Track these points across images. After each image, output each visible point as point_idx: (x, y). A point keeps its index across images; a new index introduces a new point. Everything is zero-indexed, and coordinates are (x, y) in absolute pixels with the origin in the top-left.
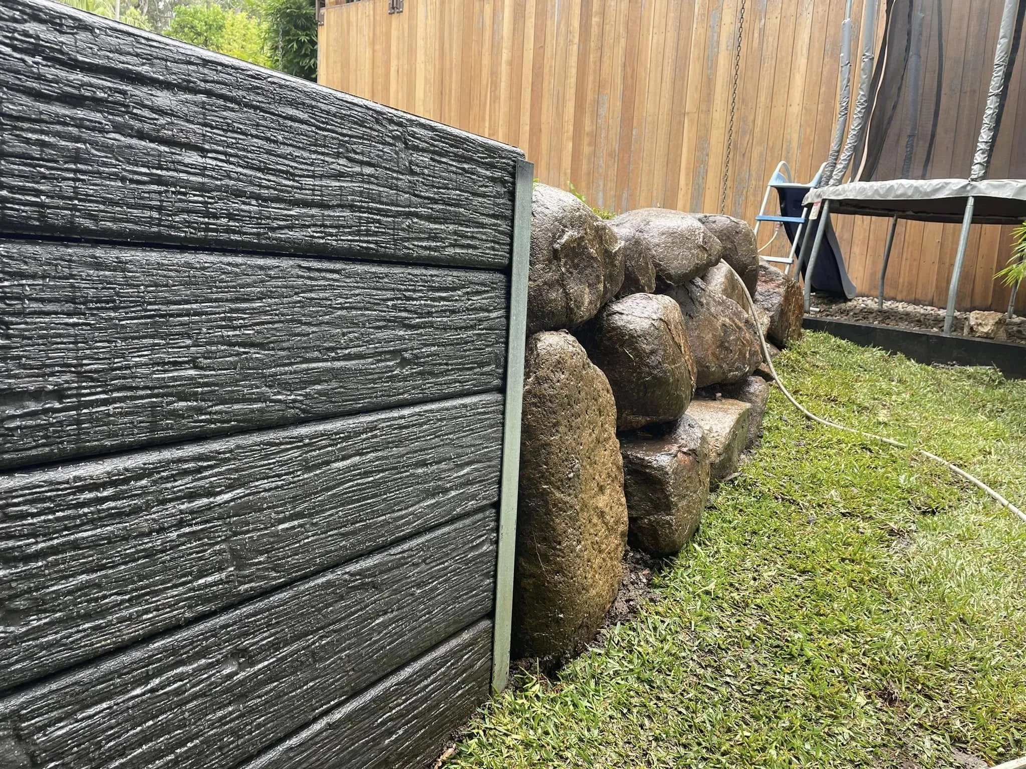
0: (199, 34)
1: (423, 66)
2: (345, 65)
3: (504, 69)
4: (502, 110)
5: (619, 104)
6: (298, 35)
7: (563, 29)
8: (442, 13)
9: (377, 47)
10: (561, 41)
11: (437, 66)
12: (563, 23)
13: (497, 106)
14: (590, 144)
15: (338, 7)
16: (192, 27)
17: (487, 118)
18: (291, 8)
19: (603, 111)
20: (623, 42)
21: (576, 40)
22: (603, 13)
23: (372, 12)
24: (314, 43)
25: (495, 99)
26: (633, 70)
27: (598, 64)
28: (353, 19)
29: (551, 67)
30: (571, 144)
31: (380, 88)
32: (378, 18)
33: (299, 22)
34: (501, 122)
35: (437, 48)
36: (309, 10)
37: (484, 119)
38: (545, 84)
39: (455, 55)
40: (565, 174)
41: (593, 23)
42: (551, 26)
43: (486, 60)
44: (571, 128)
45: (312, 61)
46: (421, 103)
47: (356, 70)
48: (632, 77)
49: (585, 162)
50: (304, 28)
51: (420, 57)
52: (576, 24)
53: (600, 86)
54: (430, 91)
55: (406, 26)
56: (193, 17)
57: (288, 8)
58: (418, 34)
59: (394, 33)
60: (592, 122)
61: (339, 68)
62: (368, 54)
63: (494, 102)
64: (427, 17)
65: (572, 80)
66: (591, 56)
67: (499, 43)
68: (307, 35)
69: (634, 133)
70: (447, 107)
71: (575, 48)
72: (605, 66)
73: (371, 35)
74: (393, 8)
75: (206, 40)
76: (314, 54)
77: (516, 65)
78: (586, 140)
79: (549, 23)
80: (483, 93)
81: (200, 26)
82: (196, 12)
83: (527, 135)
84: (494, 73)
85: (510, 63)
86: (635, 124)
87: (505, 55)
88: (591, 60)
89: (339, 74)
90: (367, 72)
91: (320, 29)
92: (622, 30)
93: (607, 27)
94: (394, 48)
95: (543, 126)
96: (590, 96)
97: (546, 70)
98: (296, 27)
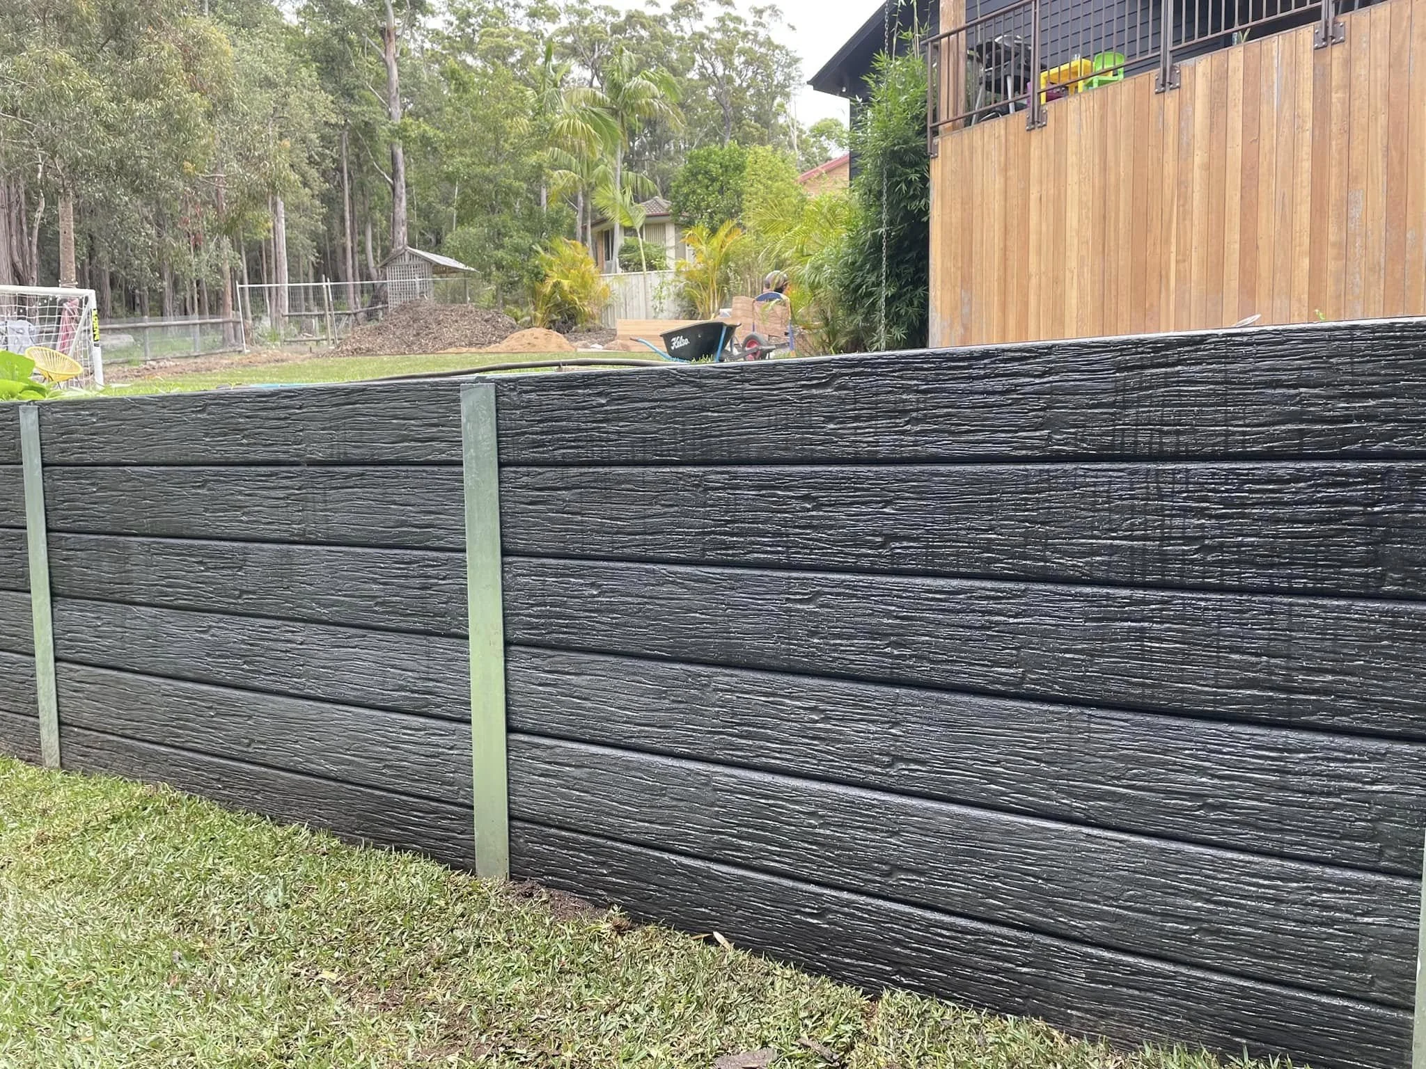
0: (713, 180)
1: (1076, 187)
2: (967, 203)
3: (1197, 175)
4: (1196, 229)
5: (1382, 200)
6: (906, 174)
7: (1287, 114)
8: (1103, 118)
9: (1011, 173)
10: (1286, 130)
11: (1097, 184)
12: (1286, 106)
13: (1188, 223)
14: (1337, 258)
15: (956, 134)
16: (706, 173)
17: (1173, 240)
18: (899, 144)
19: (1356, 212)
20: (1382, 119)
21: (1309, 125)
22: (1348, 86)
23: (1003, 132)
24: (925, 180)
25: (1185, 214)
26: (1402, 154)
27: (1345, 151)
28: (977, 142)
29: (1270, 164)
30: (1307, 261)
31: (1015, 222)
32: (1011, 138)
33: (907, 159)
34: (1194, 244)
35: (1097, 161)
36: (920, 142)
37: (1168, 241)
38: (1262, 187)
39: (1123, 167)
40: (1300, 300)
41: (1334, 100)
42: (1268, 112)
43: (1170, 168)
44: (1306, 240)
45: (923, 202)
46: (1074, 234)
47: (982, 205)
48: (1401, 163)
49: (1330, 281)
50: (912, 165)
51: (1073, 177)
52: (1307, 106)
53: (1350, 179)
54: (1087, 217)
55: (1052, 142)
56: (706, 160)
57: (895, 145)
58: (1069, 149)
59: (1035, 153)
60: (1340, 229)
61: (959, 206)
62: (999, 183)
63: (1184, 219)
64: (1080, 127)
65: (1305, 177)
66: (1334, 143)
67: (1188, 145)
68: (916, 172)
69: (1408, 235)
70: (1112, 234)
71: (1308, 135)
72: (1357, 153)
73: (1003, 159)
74: (1033, 123)
75: (722, 187)
76: (925, 192)
77: (1216, 170)
78: (1331, 252)
79: (1264, 108)
80: (1166, 210)
81: (715, 169)
82: (710, 154)
83: (1237, 256)
84: (1182, 183)
85: (1207, 167)
86: (1409, 225)
87: (1199, 158)
88: (1334, 147)
89: (959, 214)
90: (997, 206)
91: (933, 163)
92: (1380, 104)
93: (1356, 104)
94: (1034, 170)
95: (1260, 243)
96: (1334, 194)
97: (1263, 170)
98: (904, 164)
